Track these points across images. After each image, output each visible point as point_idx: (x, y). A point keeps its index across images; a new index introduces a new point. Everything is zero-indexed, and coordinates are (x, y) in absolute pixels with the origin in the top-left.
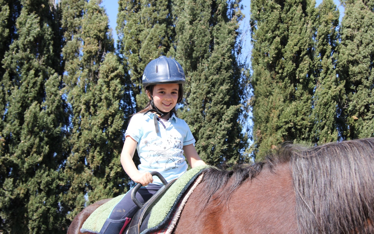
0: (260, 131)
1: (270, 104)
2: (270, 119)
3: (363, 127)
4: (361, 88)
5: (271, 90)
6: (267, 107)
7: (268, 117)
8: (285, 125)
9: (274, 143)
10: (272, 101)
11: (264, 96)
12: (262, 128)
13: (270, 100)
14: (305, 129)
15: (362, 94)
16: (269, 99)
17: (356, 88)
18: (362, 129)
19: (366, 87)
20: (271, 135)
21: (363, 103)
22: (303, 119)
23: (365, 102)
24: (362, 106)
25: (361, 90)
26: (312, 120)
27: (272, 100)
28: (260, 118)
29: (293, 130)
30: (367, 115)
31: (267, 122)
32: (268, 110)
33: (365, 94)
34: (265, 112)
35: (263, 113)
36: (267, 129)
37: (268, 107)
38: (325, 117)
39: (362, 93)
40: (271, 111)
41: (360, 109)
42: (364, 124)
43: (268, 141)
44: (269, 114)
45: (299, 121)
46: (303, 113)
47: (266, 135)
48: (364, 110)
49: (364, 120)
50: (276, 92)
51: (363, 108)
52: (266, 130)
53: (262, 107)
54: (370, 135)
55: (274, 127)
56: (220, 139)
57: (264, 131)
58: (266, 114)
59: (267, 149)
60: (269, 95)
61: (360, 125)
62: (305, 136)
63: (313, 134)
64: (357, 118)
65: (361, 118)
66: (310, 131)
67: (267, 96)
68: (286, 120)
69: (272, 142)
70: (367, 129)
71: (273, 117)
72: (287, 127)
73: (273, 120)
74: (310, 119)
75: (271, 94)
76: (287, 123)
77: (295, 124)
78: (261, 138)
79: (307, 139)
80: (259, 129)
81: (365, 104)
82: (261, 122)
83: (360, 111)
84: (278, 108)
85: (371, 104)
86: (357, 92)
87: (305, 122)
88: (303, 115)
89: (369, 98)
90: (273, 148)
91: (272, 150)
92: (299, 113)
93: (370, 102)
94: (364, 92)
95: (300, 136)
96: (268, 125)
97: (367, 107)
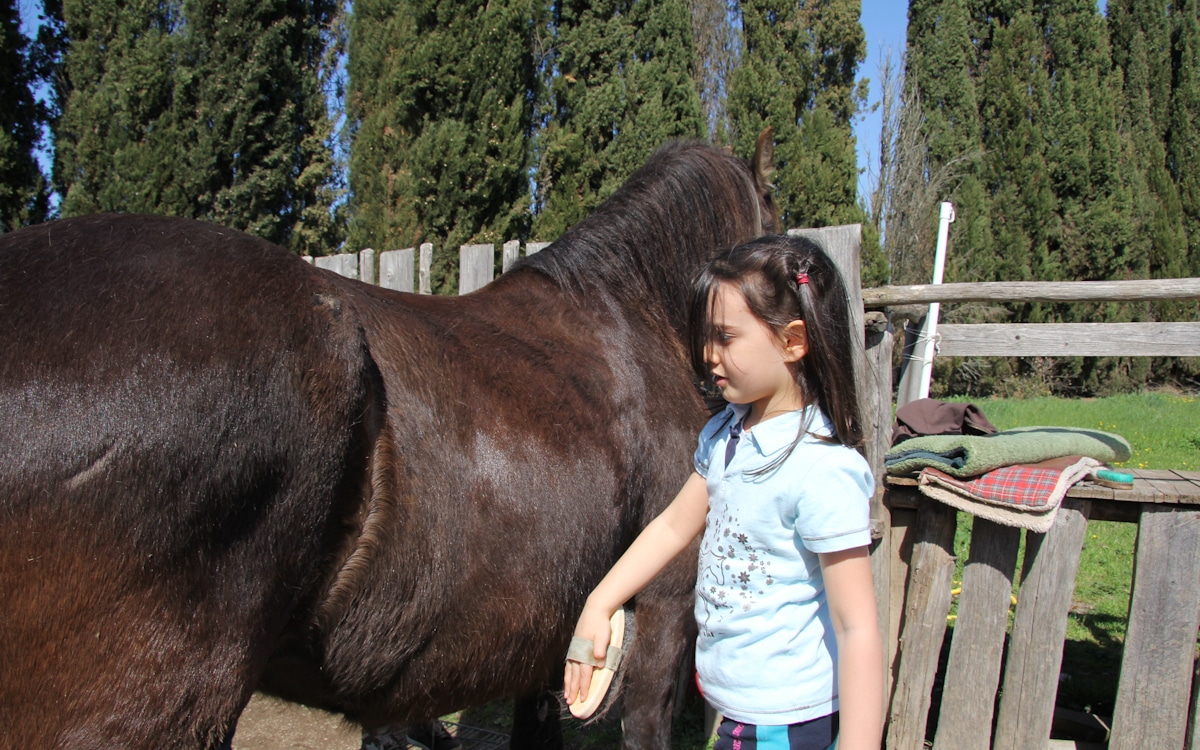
0: (359, 94)
1: (386, 35)
2: (386, 69)
3: (585, 100)
4: (586, 17)
5: (392, 6)
6: (380, 43)
7: (380, 65)
8: (411, 83)
9: (390, 122)
10: (392, 30)
11: (376, 17)
12: (366, 88)
13: (388, 27)
14: (455, 94)
15: (589, 30)
16: (386, 24)
17: (578, 17)
18: (583, 103)
19: (596, 15)
20: (384, 104)
21: (588, 48)
22: (451, 71)
23: (591, 47)
24: (587, 53)
25: (587, 21)
26: (469, 74)
27: (393, 26)
28: (362, 64)
29: (429, 96)
30: (594, 76)
31: (378, 76)
32: (381, 47)
33: (594, 30)
34: (374, 54)
35: (370, 54)
36: (376, 91)
37: (383, 42)
38: (494, 68)
39: (588, 27)
40: (388, 52)
41: (581, 61)
42: (588, 94)
43: (377, 116)
44: (383, 57)
45: (442, 76)
46: (452, 58)
47: (374, 103)
48: (589, 64)
49: (589, 85)
50: (403, 9)
51: (587, 59)
52: (374, 95)
53: (370, 42)
54: (597, 117)
55: (392, 87)
56: (244, 102)
57: (370, 95)
58: (377, 58)
59: (374, 134)
60: (385, 17)
61: (579, 96)
62: (454, 111)
63: (469, 105)
64: (574, 80)
65: (583, 81)
66: (465, 99)
67: (381, 18)
68: (414, 72)
69: (385, 120)
70: (592, 103)
71: (391, 64)
72: (415, 88)
73: (390, 71)
74: (464, 72)
75: (390, 13)
76: (414, 78)
77: (433, 81)
78: (363, 110)
79: (457, 117)
80: (359, 90)
81: (592, 51)
82: (364, 76)
83: (582, 65)
84: (403, 46)
85: (603, 52)
86: (579, 24)
87: (453, 79)
88: (452, 61)
89: (600, 39)
90: (387, 133)
91: (385, 138)
92: (443, 58)
93: (601, 48)
94: (593, 26)
95: (444, 110)
96: (380, 82)
97: (595, 56)
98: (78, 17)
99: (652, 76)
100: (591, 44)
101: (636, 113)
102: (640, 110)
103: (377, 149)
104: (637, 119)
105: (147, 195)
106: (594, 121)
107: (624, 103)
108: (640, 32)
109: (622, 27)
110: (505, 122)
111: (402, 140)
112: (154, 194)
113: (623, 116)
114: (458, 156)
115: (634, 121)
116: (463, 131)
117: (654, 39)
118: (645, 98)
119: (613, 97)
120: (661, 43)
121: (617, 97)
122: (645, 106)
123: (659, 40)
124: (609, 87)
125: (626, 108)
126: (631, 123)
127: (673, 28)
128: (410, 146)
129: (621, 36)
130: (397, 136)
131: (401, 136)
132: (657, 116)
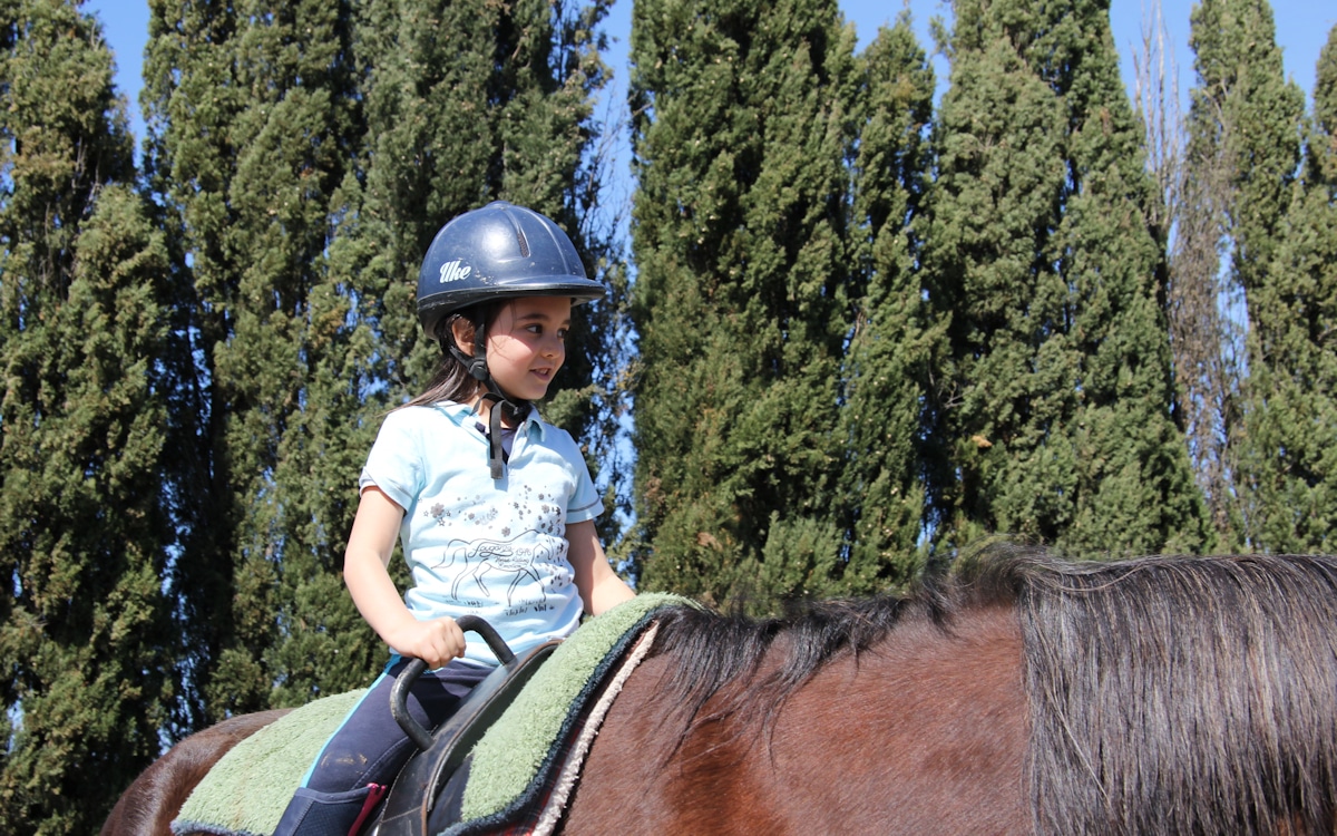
0: (658, 481)
1: (694, 387)
2: (696, 440)
3: (1006, 473)
4: (1002, 341)
5: (700, 339)
6: (685, 398)
7: (688, 434)
8: (747, 462)
9: (707, 524)
10: (703, 378)
11: (676, 358)
12: (667, 472)
13: (697, 373)
14: (816, 478)
15: (1008, 362)
16: (693, 369)
17: (987, 339)
18: (1004, 480)
19: (1018, 335)
20: (696, 496)
21: (1008, 391)
22: (808, 443)
23: (1014, 389)
24: (1006, 400)
25: (1004, 346)
26: (839, 447)
27: (704, 372)
28: (660, 434)
29: (774, 481)
30: (1020, 434)
31: (685, 450)
32: (689, 407)
33: (1015, 360)
34: (677, 415)
35: (671, 417)
36: (683, 475)
37: (690, 397)
38: (882, 437)
39: (1006, 356)
40: (699, 413)
41: (998, 412)
42: (1012, 463)
43: (685, 517)
44: (693, 421)
45: (794, 450)
46: (808, 421)
47: (680, 495)
48: (1011, 416)
49: (1012, 449)
50: (718, 345)
51: (1009, 408)
52: (680, 481)
53: (669, 398)
54: (1031, 502)
55: (709, 469)
57: (673, 481)
58: (682, 423)
59: (683, 544)
60: (691, 357)
61: (997, 466)
62: (813, 503)
63: (841, 497)
64: (988, 444)
65: (1001, 445)
66: (830, 485)
67: (685, 360)
68: (750, 445)
69: (699, 522)
70: (1021, 479)
71: (706, 432)
72: (752, 470)
73: (703, 442)
74: (832, 444)
75: (699, 352)
76: (752, 455)
77: (781, 460)
78: (663, 506)
79: (820, 513)
80: (657, 474)
81: (1016, 395)
82: (663, 451)
83: (1000, 419)
84: (723, 403)
85: (1034, 396)
86: (988, 351)
87: (814, 454)
88: (808, 427)
89: (1029, 375)
90: (704, 542)
91: (701, 550)
92: (793, 420)
93: (1032, 389)
94: (1013, 354)
95: (795, 503)
96: (688, 460)
97: (1022, 404)
98: (239, 377)
99: (1118, 431)
100: (1014, 384)
101: (1096, 491)
102: (1102, 488)
103: (688, 569)
104: (1098, 504)
105: (354, 656)
106: (1028, 509)
107: (1074, 478)
108: (1092, 359)
109: (1063, 355)
110: (903, 523)
111: (728, 552)
112: (364, 652)
113: (1074, 498)
114: (824, 578)
115: (1093, 507)
116: (834, 537)
117: (1116, 371)
118: (1108, 468)
119: (1055, 469)
120: (1127, 377)
121: (1062, 468)
122: (1109, 480)
123: (1125, 371)
124: (1048, 453)
125: (1078, 486)
126: (1088, 511)
127: (1147, 350)
128: (739, 561)
129: (1065, 370)
130: (720, 547)
131: (725, 546)
132: (1134, 500)
